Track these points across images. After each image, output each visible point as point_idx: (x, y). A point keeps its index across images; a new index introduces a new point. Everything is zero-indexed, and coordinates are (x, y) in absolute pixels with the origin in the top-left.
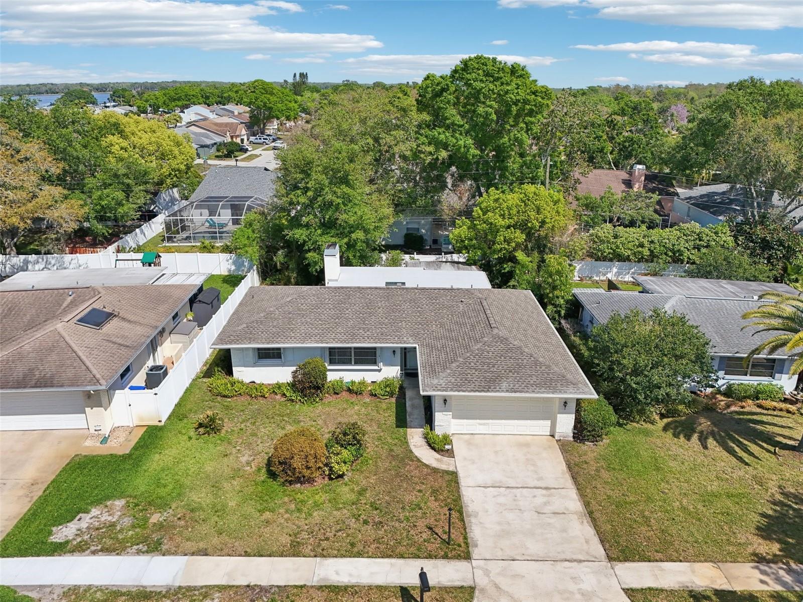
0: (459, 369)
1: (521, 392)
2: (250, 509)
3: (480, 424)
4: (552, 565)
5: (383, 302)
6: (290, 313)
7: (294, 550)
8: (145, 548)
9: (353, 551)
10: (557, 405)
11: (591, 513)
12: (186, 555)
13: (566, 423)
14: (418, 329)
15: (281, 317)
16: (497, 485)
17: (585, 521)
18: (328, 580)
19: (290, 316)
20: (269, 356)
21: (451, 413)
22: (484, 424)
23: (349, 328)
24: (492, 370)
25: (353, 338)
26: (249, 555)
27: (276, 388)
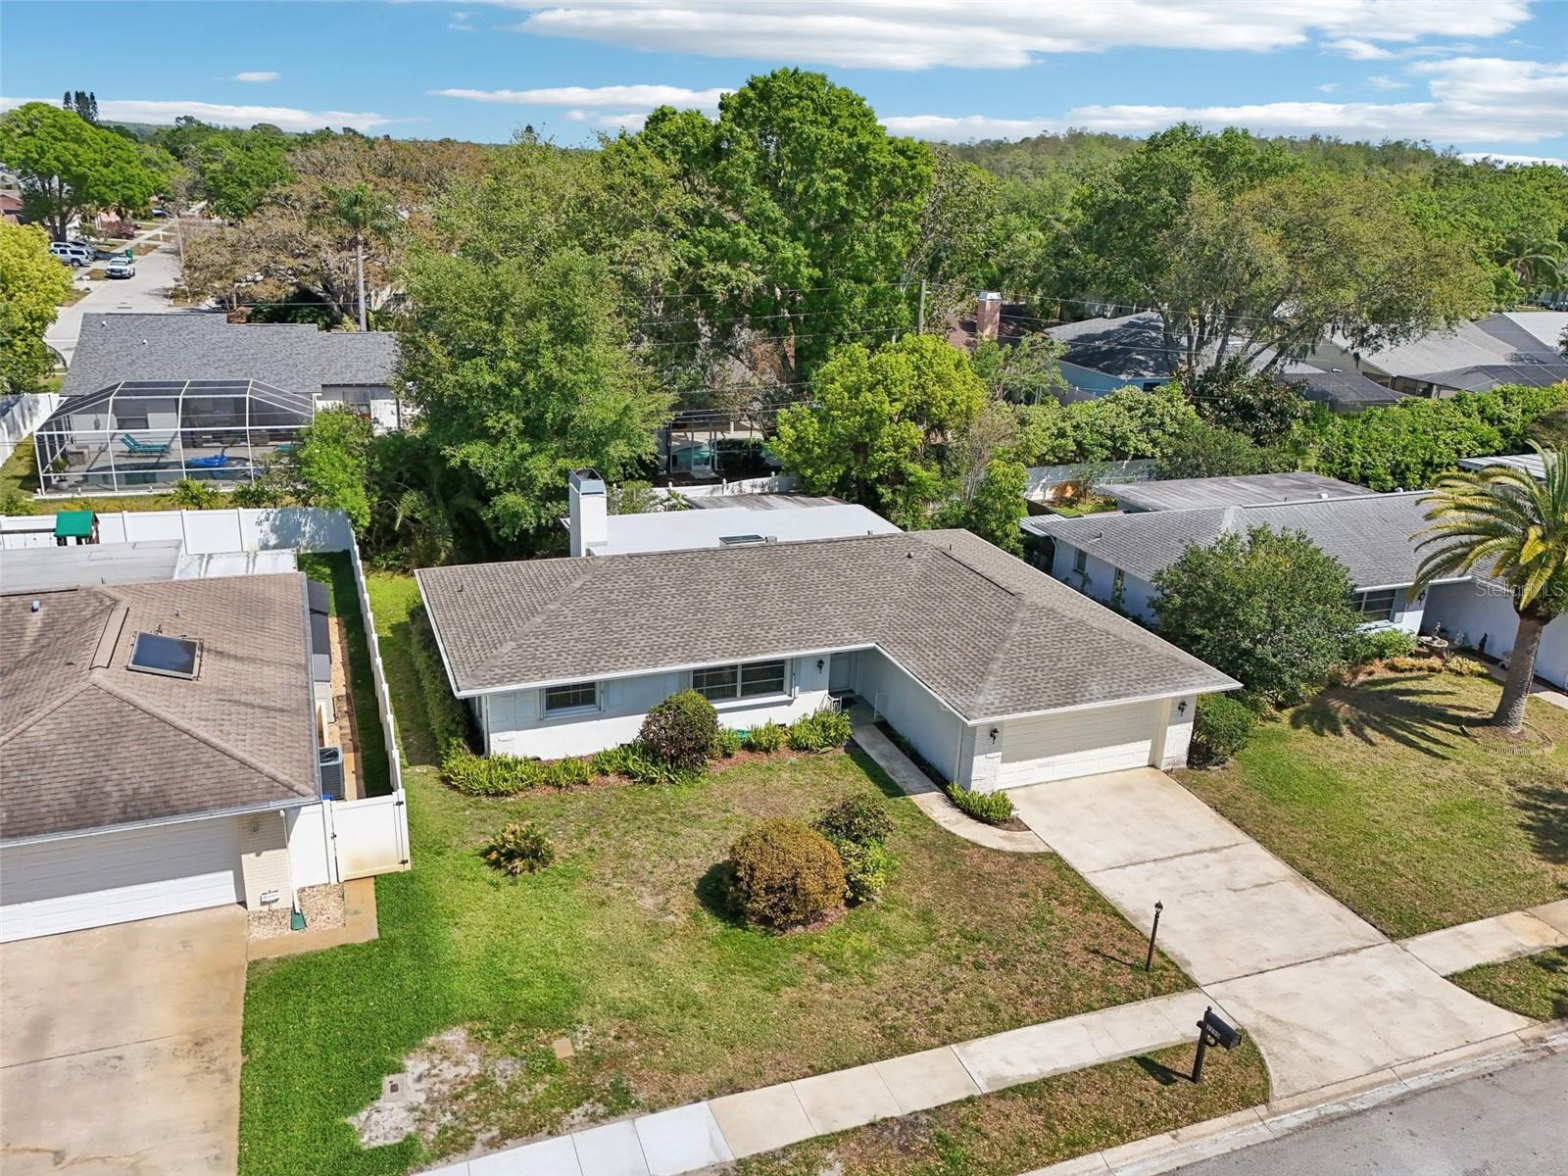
0: (1007, 673)
1: (1127, 695)
2: (746, 988)
3: (1040, 766)
4: (1321, 965)
5: (768, 573)
6: (595, 611)
7: (895, 1043)
8: (601, 1109)
9: (999, 1020)
10: (1168, 710)
11: (1308, 875)
12: (697, 1100)
13: (1179, 738)
14: (860, 614)
15: (580, 621)
16: (1136, 859)
17: (1310, 889)
18: (1004, 1078)
19: (599, 615)
20: (569, 701)
21: (1000, 753)
22: (1047, 765)
23: (731, 627)
24: (1059, 666)
25: (750, 644)
26: (821, 1071)
27: (601, 764)
